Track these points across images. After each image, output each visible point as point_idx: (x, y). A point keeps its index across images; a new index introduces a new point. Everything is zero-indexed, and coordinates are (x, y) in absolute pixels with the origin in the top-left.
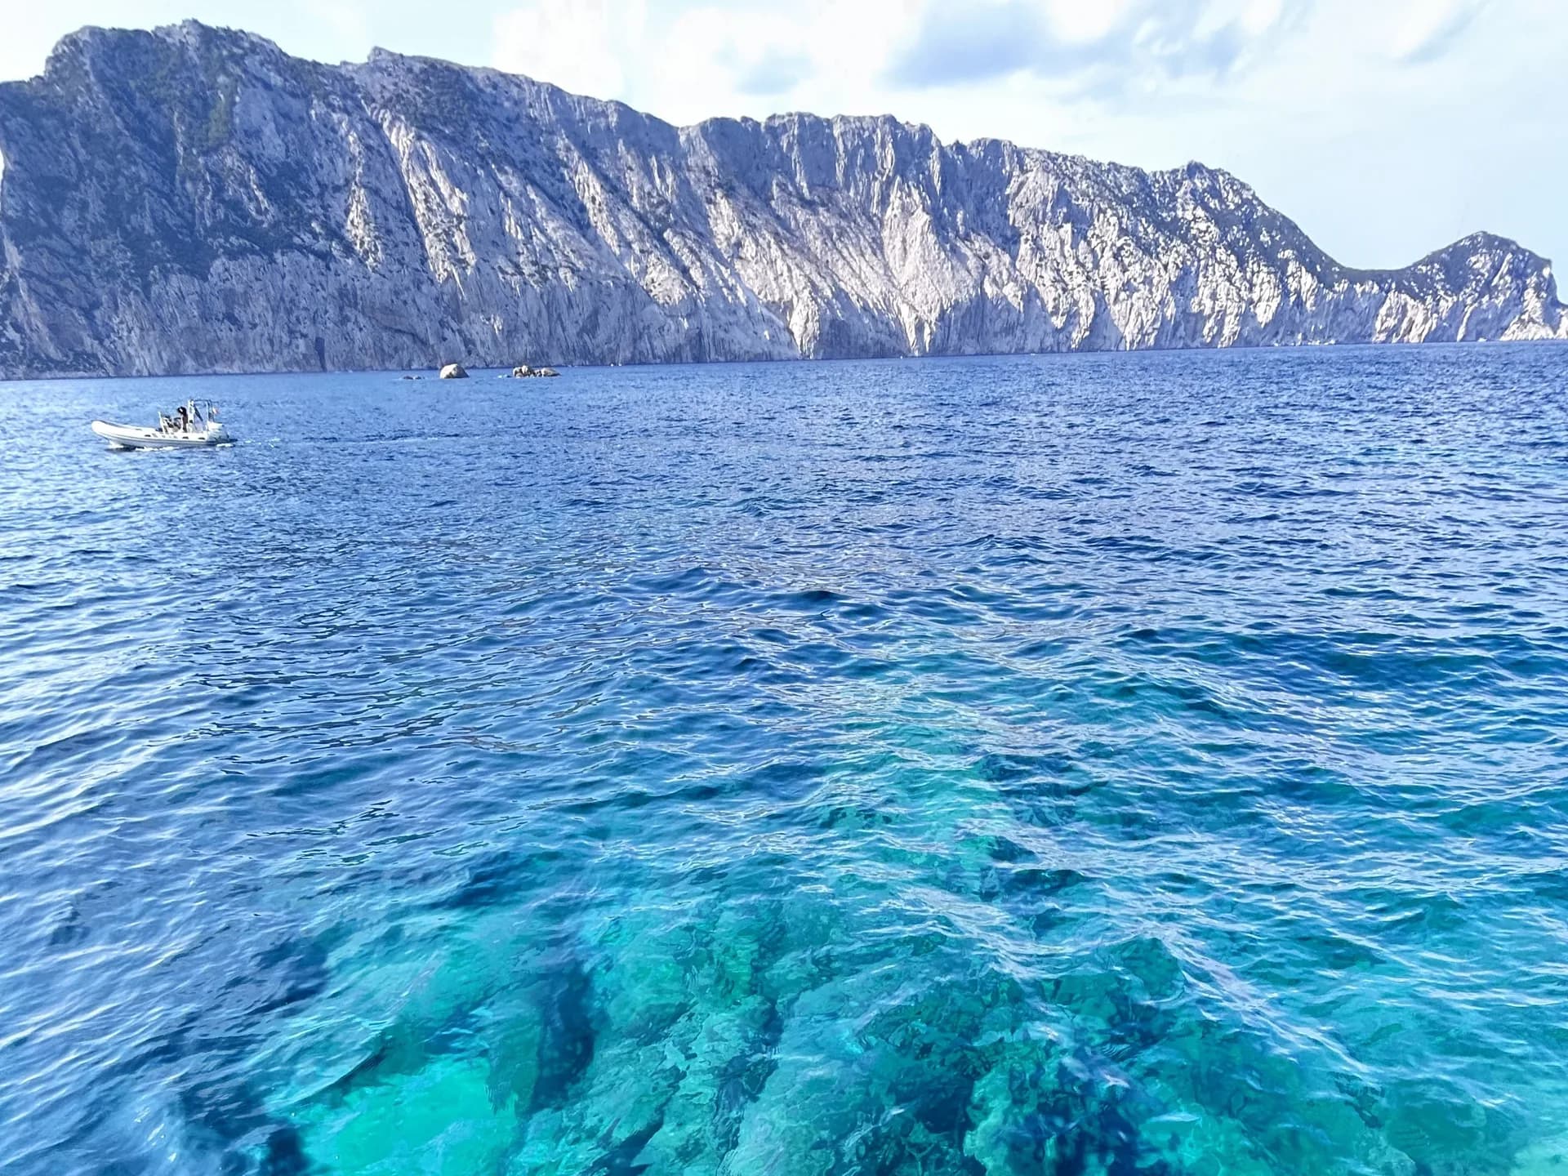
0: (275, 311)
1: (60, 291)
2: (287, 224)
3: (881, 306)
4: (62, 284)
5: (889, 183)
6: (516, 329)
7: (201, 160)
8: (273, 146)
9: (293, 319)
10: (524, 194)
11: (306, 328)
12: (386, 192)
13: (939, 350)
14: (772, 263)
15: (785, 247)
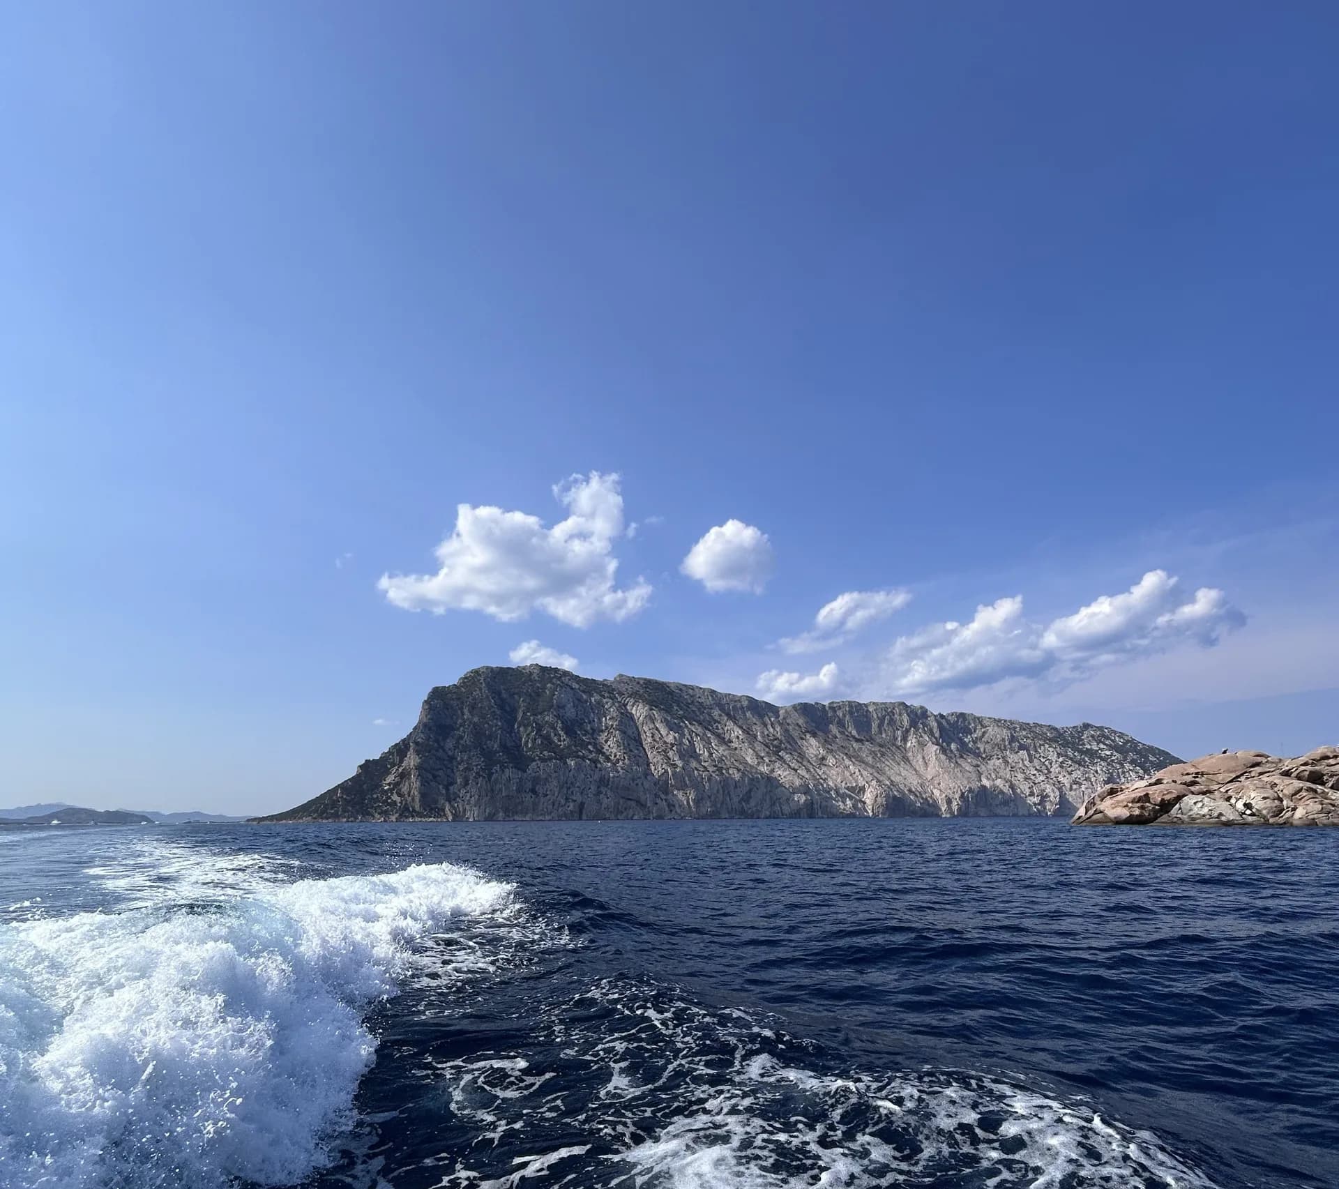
0: (561, 788)
1: (435, 777)
2: (575, 746)
3: (920, 789)
4: (437, 773)
5: (907, 731)
6: (702, 799)
7: (532, 718)
8: (570, 712)
9: (570, 792)
10: (705, 734)
11: (578, 797)
12: (630, 732)
13: (963, 813)
14: (847, 767)
15: (854, 760)
